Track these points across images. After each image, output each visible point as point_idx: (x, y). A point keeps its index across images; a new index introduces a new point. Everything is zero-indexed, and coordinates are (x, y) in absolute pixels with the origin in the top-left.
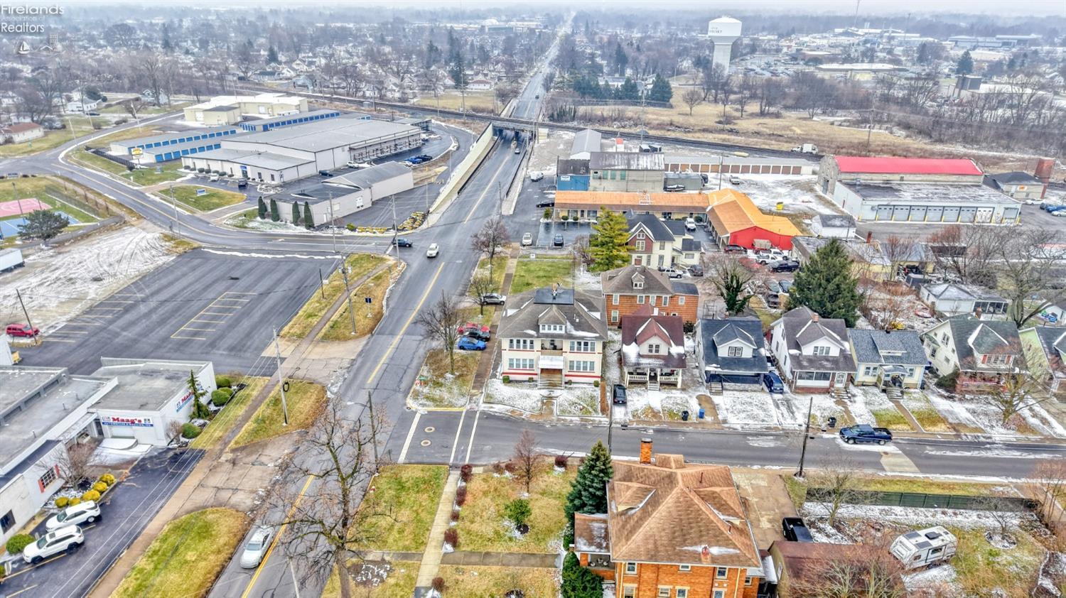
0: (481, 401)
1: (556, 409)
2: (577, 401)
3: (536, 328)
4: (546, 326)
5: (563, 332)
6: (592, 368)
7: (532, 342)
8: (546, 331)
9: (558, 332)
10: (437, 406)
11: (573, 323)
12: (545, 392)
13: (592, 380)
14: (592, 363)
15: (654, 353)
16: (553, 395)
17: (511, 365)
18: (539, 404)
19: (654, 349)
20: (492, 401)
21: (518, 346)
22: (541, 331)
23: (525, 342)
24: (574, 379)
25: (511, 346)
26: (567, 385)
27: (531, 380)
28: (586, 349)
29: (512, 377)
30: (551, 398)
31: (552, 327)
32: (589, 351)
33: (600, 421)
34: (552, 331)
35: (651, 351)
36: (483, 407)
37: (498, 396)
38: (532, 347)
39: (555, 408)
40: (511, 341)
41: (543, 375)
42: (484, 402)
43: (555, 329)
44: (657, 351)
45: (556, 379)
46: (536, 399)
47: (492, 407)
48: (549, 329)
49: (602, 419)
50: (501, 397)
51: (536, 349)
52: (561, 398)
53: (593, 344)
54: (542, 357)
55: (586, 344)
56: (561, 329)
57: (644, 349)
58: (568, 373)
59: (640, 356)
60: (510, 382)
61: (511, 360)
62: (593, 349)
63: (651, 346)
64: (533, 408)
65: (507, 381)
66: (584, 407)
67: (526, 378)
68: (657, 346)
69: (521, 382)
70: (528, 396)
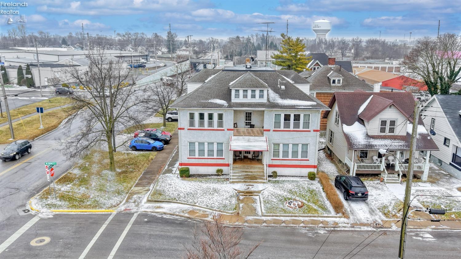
0: (145, 200)
1: (260, 208)
2: (289, 196)
3: (227, 96)
4: (241, 93)
5: (264, 100)
6: (305, 153)
7: (220, 117)
8: (241, 100)
9: (257, 100)
10: (74, 207)
11: (277, 90)
12: (241, 187)
13: (306, 171)
14: (305, 146)
15: (387, 133)
16: (252, 189)
17: (192, 152)
18: (234, 201)
19: (388, 127)
20: (161, 198)
21: (202, 124)
22: (234, 100)
23: (211, 117)
24: (279, 171)
25: (192, 124)
26: (271, 179)
27: (219, 173)
28: (297, 125)
29: (193, 170)
30: (251, 193)
31: (249, 93)
32: (301, 128)
33: (336, 224)
34: (249, 100)
35: (383, 130)
36: (145, 207)
37: (171, 192)
38: (220, 124)
39: (258, 206)
40: (192, 116)
41: (237, 165)
42: (149, 201)
43: (253, 96)
44: (392, 130)
45: (254, 169)
46: (228, 195)
47: (159, 207)
48: (245, 96)
49: (337, 220)
50: (176, 194)
51: (225, 127)
52: (266, 193)
53: (307, 116)
54: (233, 138)
55: (297, 118)
56: (261, 96)
57: (374, 126)
58: (271, 163)
59: (368, 136)
60: (190, 176)
61: (192, 144)
62: (306, 124)
63: (384, 123)
64: (225, 206)
65: (185, 174)
66: (303, 204)
67: (212, 170)
68: (393, 123)
69: (205, 176)
70: (215, 191)
